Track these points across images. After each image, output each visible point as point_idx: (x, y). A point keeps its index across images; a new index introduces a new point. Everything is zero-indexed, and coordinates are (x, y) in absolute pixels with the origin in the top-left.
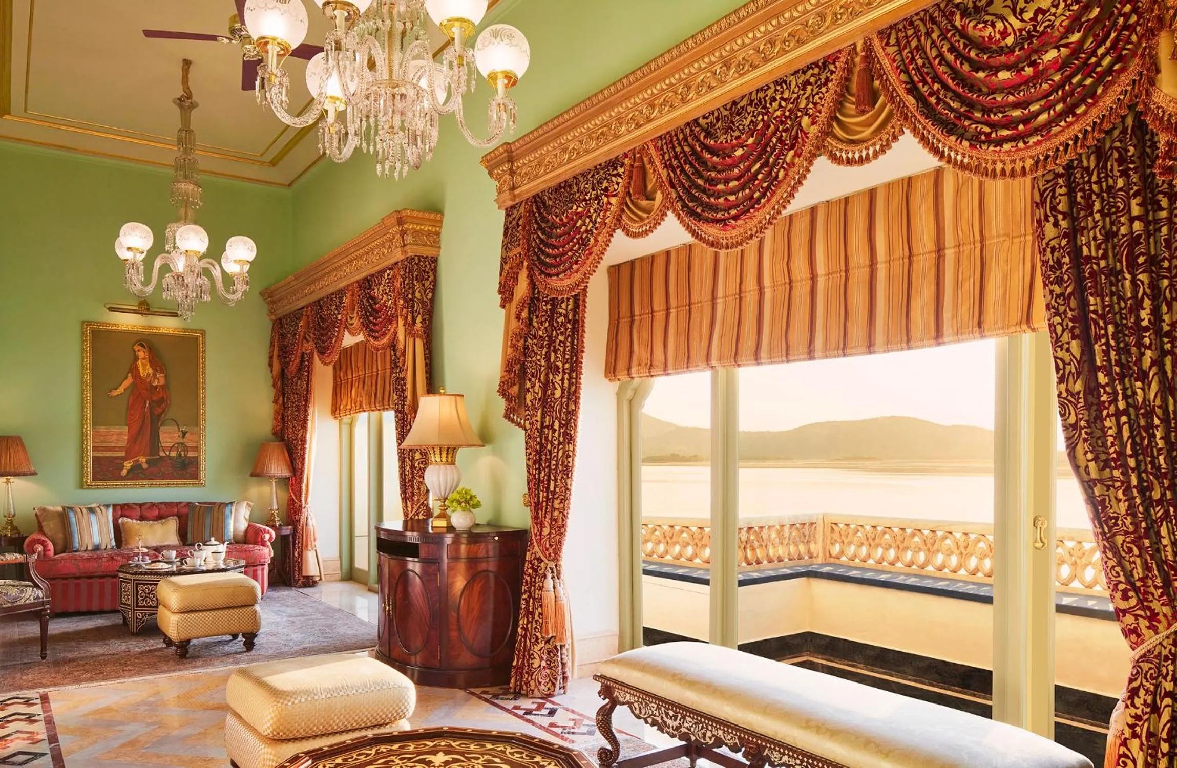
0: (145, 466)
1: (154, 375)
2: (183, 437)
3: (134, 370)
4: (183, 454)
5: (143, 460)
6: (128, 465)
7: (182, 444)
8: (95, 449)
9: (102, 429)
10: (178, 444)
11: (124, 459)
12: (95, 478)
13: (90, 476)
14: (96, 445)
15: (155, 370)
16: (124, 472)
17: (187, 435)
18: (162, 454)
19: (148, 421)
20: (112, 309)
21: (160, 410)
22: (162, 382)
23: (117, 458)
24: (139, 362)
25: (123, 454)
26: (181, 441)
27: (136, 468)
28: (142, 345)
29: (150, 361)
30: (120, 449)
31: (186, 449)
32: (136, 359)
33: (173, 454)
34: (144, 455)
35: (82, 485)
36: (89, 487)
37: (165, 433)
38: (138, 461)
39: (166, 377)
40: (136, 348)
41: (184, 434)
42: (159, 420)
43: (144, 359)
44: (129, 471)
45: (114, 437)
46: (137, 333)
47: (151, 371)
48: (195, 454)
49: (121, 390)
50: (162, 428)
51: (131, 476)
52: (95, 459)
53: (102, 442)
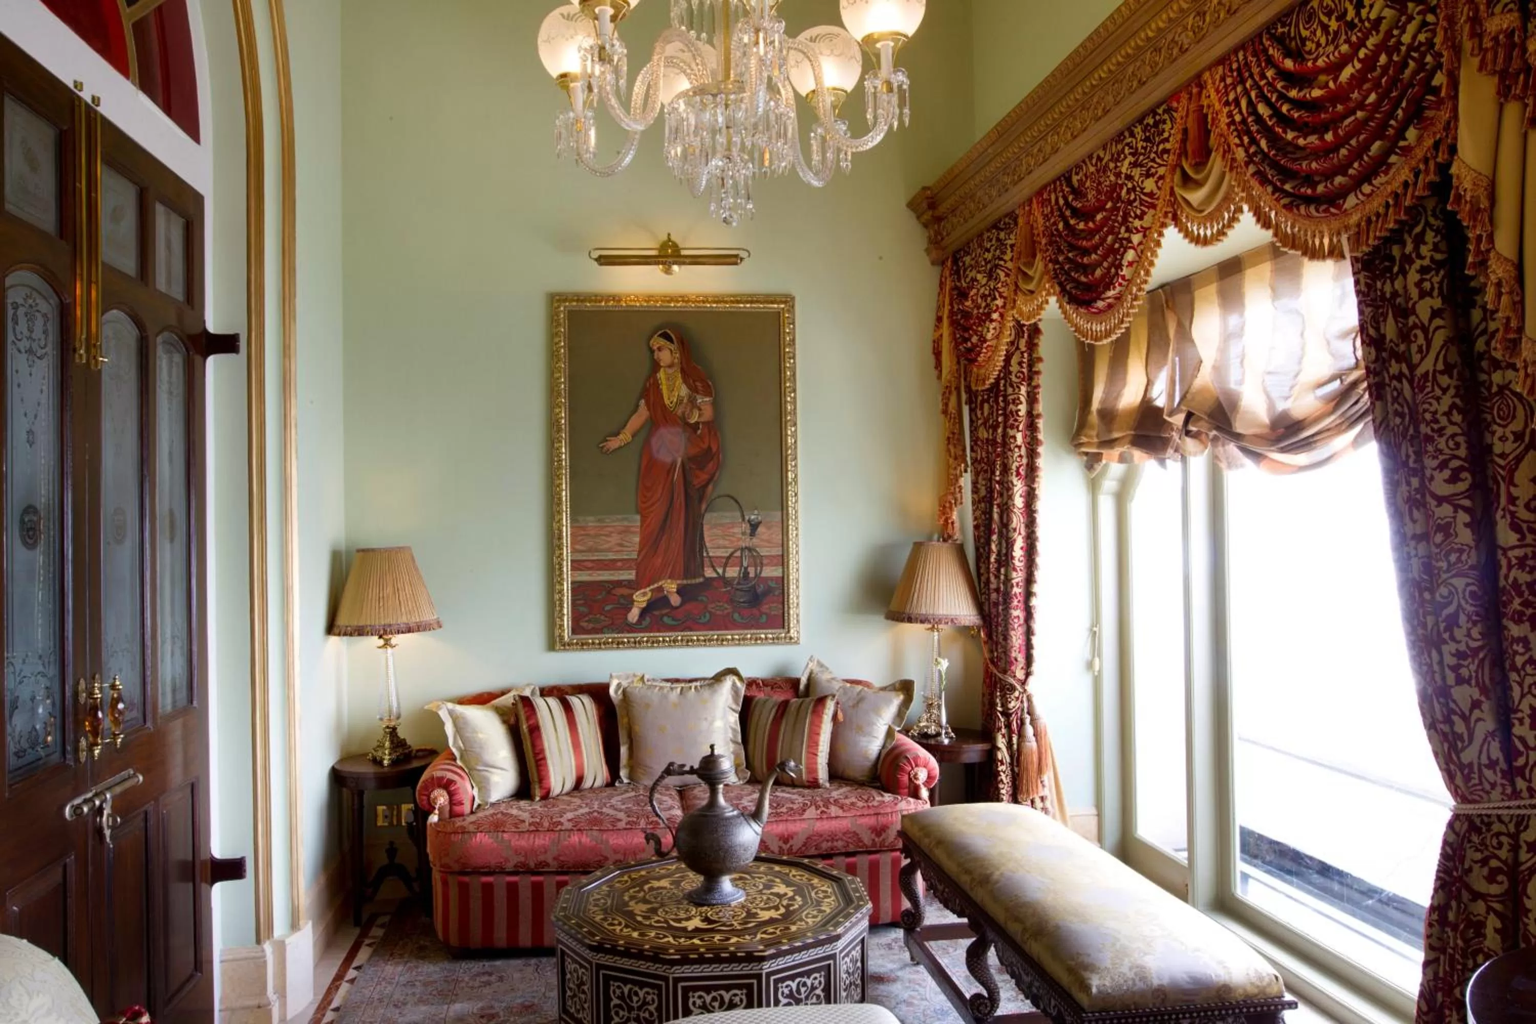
0: (675, 600)
1: (692, 401)
2: (753, 534)
3: (651, 392)
4: (752, 572)
5: (671, 587)
6: (641, 598)
7: (749, 549)
8: (577, 565)
9: (591, 521)
10: (742, 549)
11: (634, 586)
12: (575, 631)
13: (567, 622)
14: (579, 557)
15: (693, 389)
16: (634, 615)
17: (761, 529)
18: (709, 573)
19: (680, 500)
20: (605, 260)
21: (705, 477)
22: (708, 414)
23: (619, 584)
24: (661, 375)
25: (629, 575)
26: (746, 542)
27: (658, 603)
28: (666, 336)
29: (683, 371)
30: (626, 564)
31: (759, 561)
32: (656, 366)
33: (732, 572)
34: (671, 577)
35: (554, 643)
36: (567, 646)
37: (716, 526)
38: (660, 589)
39: (715, 405)
40: (658, 342)
41: (754, 527)
42: (701, 500)
43: (670, 366)
44: (644, 613)
45: (615, 539)
46: (655, 313)
47: (684, 391)
48: (776, 572)
49: (625, 436)
50: (708, 517)
51: (648, 620)
52: (578, 588)
53: (590, 550)
